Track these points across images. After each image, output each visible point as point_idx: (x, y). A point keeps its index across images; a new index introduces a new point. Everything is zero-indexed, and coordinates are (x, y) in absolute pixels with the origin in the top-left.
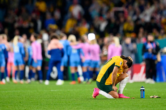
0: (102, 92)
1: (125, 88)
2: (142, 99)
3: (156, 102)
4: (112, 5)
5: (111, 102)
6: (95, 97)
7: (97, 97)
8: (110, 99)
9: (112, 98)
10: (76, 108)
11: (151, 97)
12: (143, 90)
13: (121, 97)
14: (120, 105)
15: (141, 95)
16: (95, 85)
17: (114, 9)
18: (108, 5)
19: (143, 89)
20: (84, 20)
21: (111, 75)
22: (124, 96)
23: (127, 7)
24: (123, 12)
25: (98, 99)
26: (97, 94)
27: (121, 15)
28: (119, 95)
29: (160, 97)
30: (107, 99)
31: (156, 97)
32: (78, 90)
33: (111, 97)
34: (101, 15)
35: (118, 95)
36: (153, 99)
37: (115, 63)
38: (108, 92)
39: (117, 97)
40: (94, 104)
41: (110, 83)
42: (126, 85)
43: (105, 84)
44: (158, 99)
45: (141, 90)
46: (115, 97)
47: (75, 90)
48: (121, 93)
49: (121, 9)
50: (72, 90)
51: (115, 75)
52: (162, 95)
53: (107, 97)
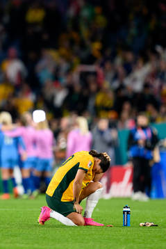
2: (126, 228)
3: (149, 234)
4: (75, 60)
5: (70, 232)
6: (43, 222)
7: (47, 223)
8: (69, 227)
9: (74, 224)
10: (9, 241)
11: (141, 224)
12: (128, 212)
13: (88, 223)
14: (87, 237)
15: (123, 220)
16: (43, 201)
17: (80, 68)
18: (69, 61)
19: (128, 210)
20: (26, 87)
21: (72, 184)
22: (94, 223)
23: (102, 65)
24: (95, 74)
25: (49, 227)
26: (47, 218)
27: (91, 78)
28: (86, 220)
29: (157, 226)
30: (63, 226)
31: (150, 224)
32: (14, 209)
34: (56, 78)
36: (145, 228)
37: (79, 163)
38: (65, 215)
39: (81, 223)
40: (42, 235)
41: (69, 198)
42: (97, 202)
43: (62, 200)
44: (153, 229)
45: (124, 212)
46: (78, 224)
47: (8, 210)
48: (89, 216)
49: (92, 68)
51: (78, 185)
52: (160, 221)
53: (65, 224)
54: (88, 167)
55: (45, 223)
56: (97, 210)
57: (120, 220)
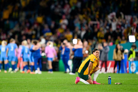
0: (81, 80)
1: (97, 77)
2: (109, 85)
3: (119, 87)
4: (89, 19)
5: (88, 87)
6: (77, 83)
8: (87, 85)
10: (64, 90)
11: (115, 83)
12: (110, 79)
14: (94, 89)
15: (108, 82)
16: (76, 75)
17: (91, 23)
18: (87, 20)
19: (110, 78)
23: (99, 20)
24: (97, 24)
25: (79, 85)
26: (78, 81)
27: (95, 26)
28: (94, 82)
29: (122, 84)
31: (119, 83)
32: (65, 78)
33: (88, 83)
34: (82, 25)
35: (92, 82)
36: (117, 85)
37: (90, 59)
38: (86, 80)
39: (92, 83)
40: (76, 88)
41: (87, 73)
43: (84, 74)
44: (120, 85)
45: (109, 79)
46: (91, 83)
47: (63, 78)
48: (95, 80)
49: (95, 23)
50: (61, 78)
52: (123, 82)
53: (85, 83)
54: (93, 61)
55: (78, 83)
56: (98, 78)
57: (107, 82)
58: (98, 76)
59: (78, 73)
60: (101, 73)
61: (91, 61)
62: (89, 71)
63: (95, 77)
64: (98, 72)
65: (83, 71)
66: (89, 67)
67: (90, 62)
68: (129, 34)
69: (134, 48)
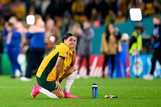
0: (43, 91)
1: (72, 85)
2: (95, 99)
3: (111, 103)
5: (54, 103)
6: (34, 96)
8: (54, 99)
11: (105, 96)
12: (96, 88)
13: (67, 96)
15: (92, 94)
16: (33, 81)
19: (96, 86)
25: (39, 99)
26: (37, 93)
29: (117, 97)
30: (49, 98)
31: (112, 96)
32: (13, 87)
33: (55, 96)
35: (63, 94)
36: (108, 100)
38: (51, 90)
39: (62, 96)
40: (34, 105)
41: (52, 79)
43: (47, 80)
44: (115, 100)
45: (93, 88)
46: (60, 97)
47: (9, 87)
48: (68, 91)
50: (6, 87)
52: (119, 94)
54: (65, 55)
55: (36, 97)
56: (74, 87)
57: (90, 94)
58: (74, 84)
59: (37, 78)
60: (78, 77)
61: (60, 56)
62: (58, 74)
63: (68, 85)
64: (74, 76)
65: (45, 73)
66: (57, 67)
67: (59, 58)
68: (130, 6)
69: (139, 31)
